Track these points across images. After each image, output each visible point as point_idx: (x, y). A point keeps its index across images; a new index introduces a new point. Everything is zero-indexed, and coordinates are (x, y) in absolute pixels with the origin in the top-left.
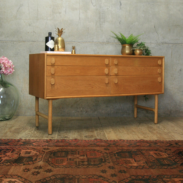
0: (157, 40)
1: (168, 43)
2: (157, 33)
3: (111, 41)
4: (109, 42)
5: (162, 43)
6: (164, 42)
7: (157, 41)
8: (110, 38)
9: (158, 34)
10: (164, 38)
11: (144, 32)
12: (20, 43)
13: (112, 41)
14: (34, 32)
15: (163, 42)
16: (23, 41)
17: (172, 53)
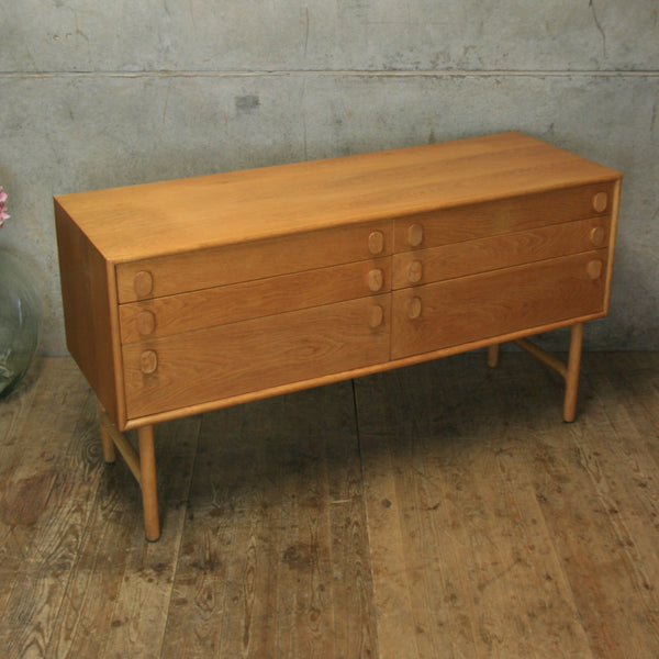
0: (599, 59)
1: (642, 68)
2: (599, 27)
3: (402, 66)
4: (395, 70)
5: (618, 70)
6: (626, 66)
7: (597, 62)
8: (398, 54)
9: (602, 31)
10: (627, 49)
11: (543, 27)
12: (27, 82)
13: (409, 66)
14: (78, 32)
15: (620, 67)
16: (38, 73)
17: (654, 110)
